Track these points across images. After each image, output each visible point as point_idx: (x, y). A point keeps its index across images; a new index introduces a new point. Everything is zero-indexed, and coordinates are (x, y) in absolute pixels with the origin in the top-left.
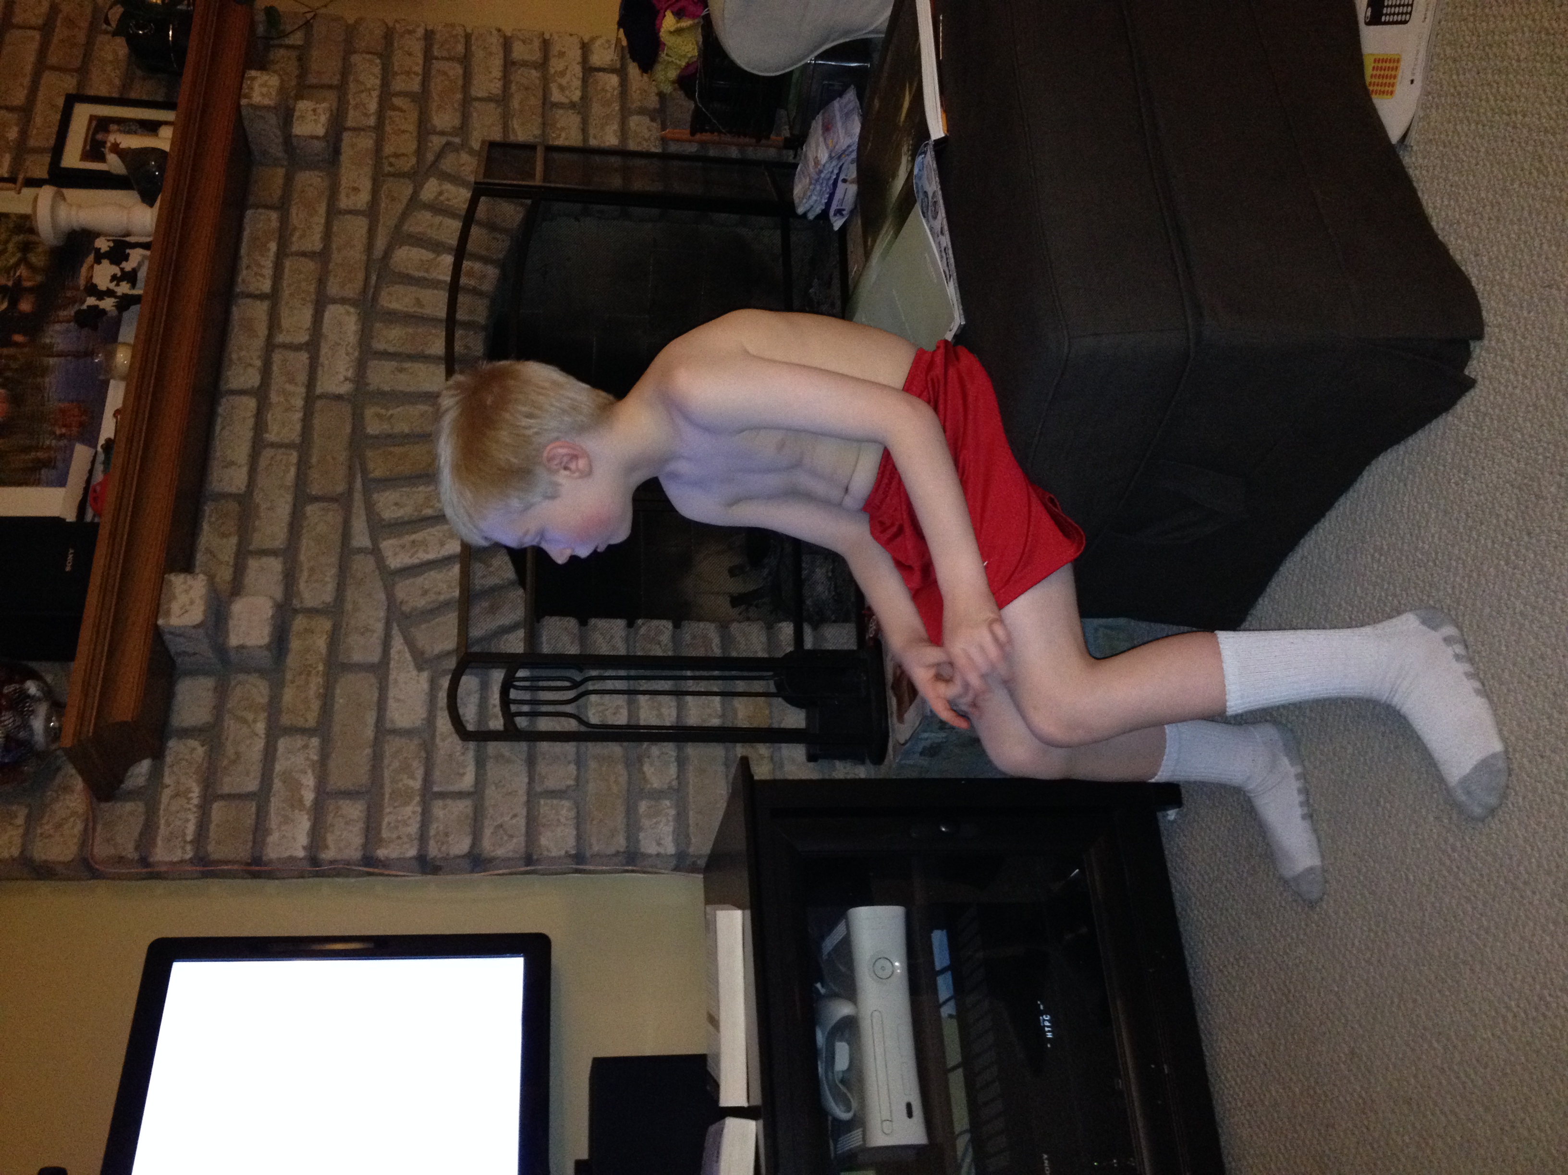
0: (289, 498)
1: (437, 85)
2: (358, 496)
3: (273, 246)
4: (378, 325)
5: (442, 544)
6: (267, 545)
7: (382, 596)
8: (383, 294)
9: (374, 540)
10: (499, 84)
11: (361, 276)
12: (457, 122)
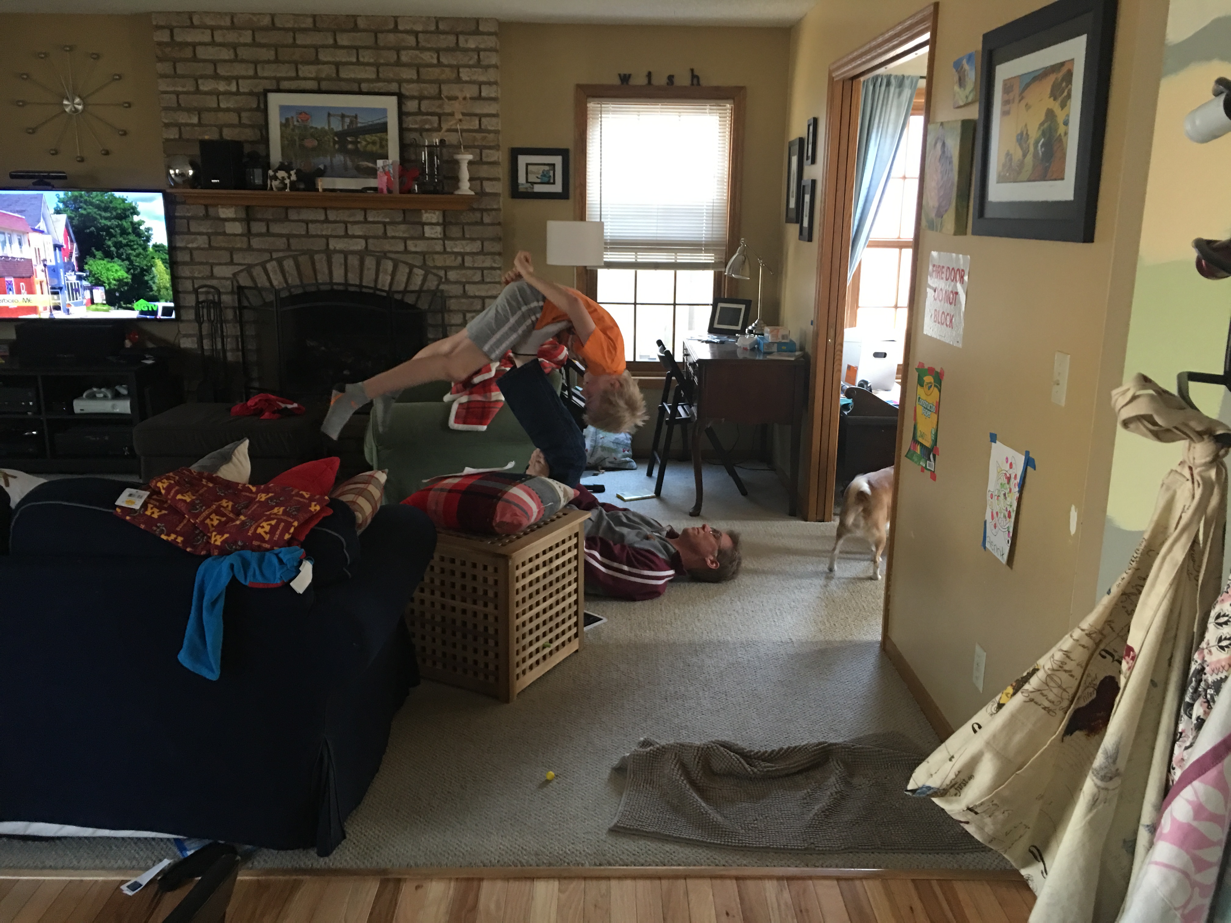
0: (288, 232)
1: (469, 272)
2: (290, 253)
3: (387, 220)
4: (358, 257)
5: (276, 279)
6: (271, 227)
7: (256, 262)
8: (372, 257)
9: (275, 259)
10: (472, 294)
11: (378, 250)
12: (452, 280)
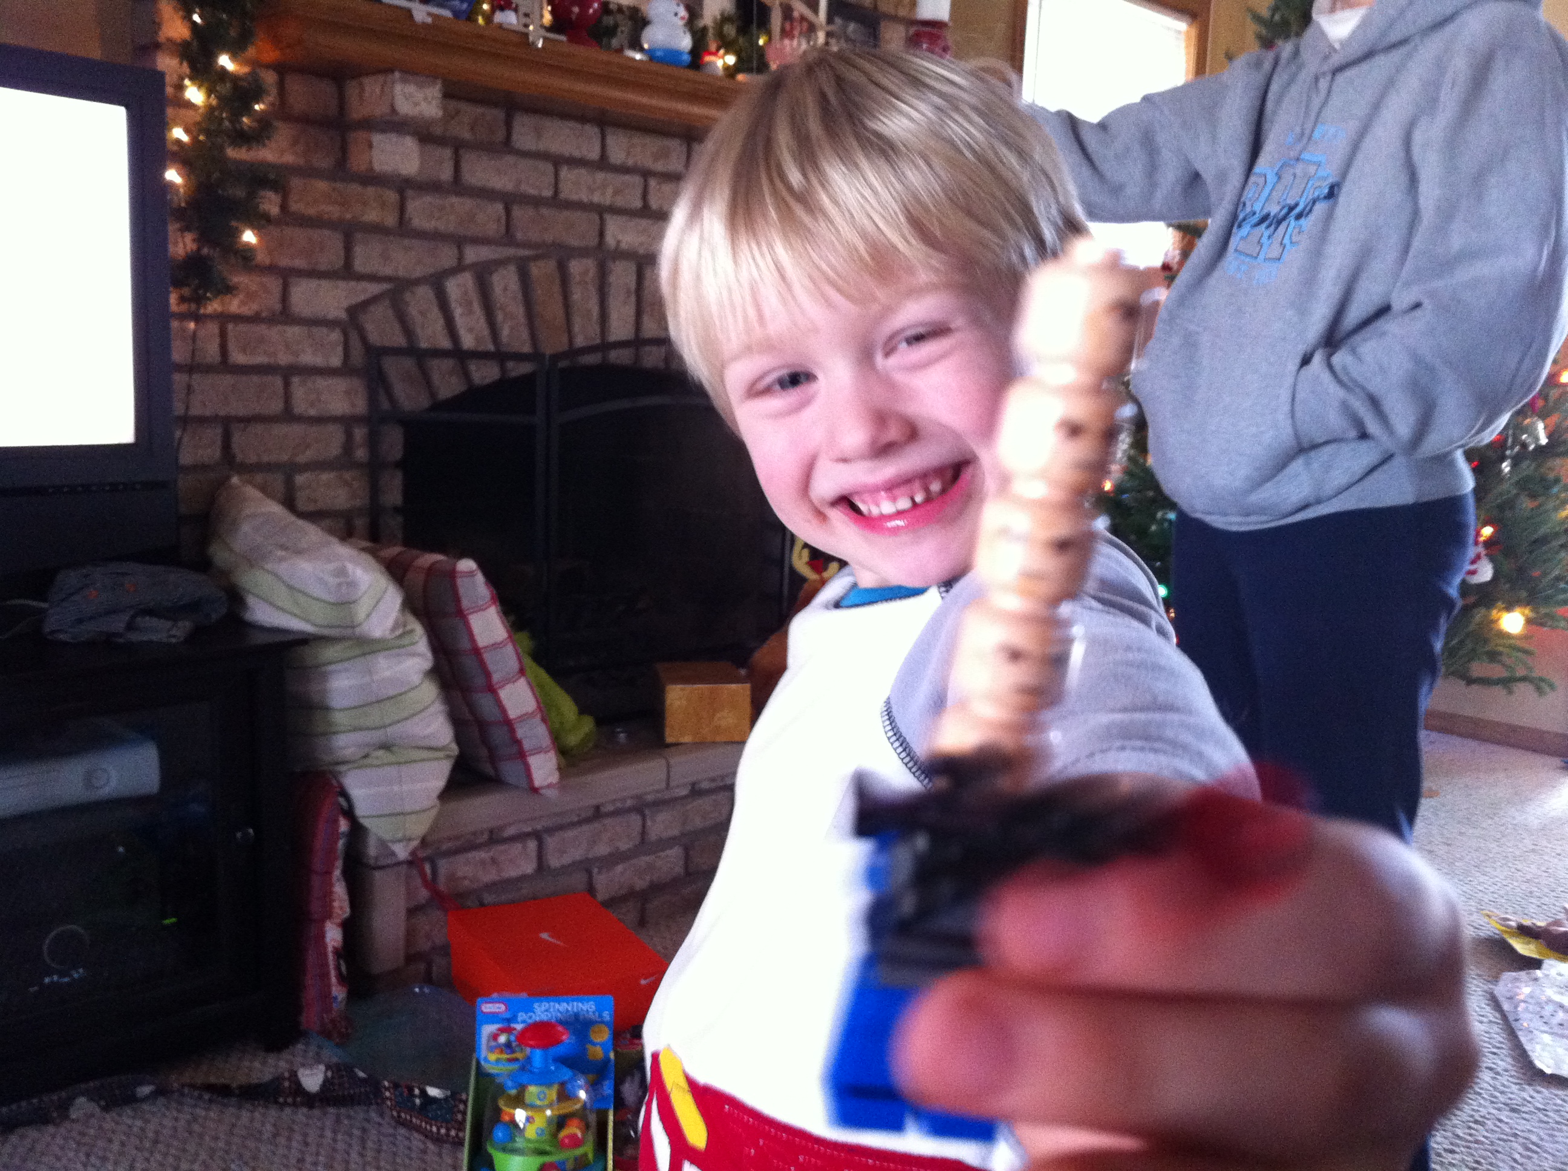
0: (510, 187)
2: (511, 251)
5: (470, 330)
6: (465, 167)
9: (471, 267)
